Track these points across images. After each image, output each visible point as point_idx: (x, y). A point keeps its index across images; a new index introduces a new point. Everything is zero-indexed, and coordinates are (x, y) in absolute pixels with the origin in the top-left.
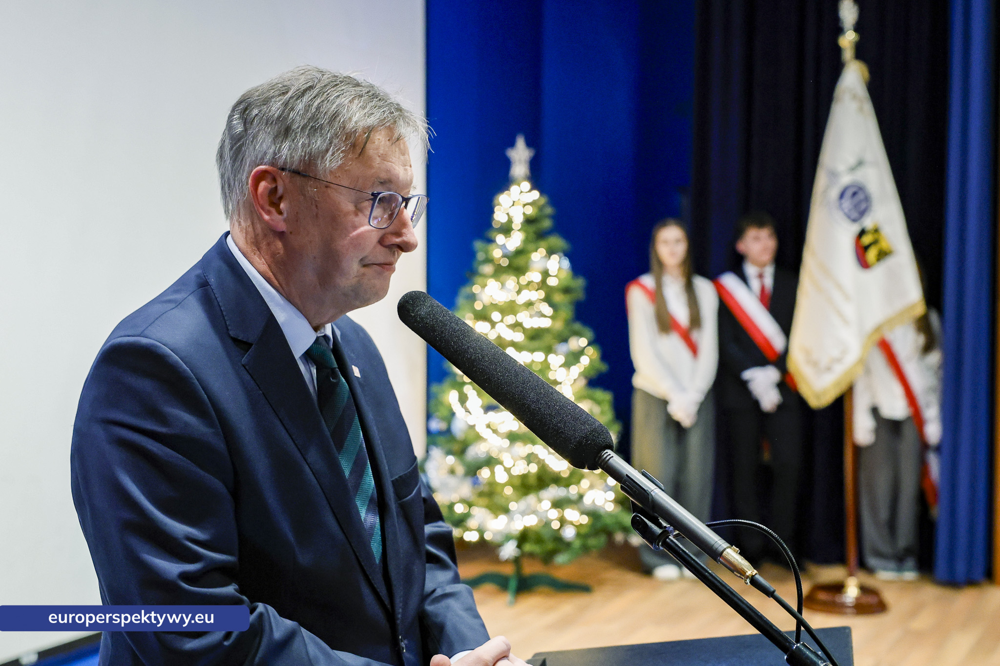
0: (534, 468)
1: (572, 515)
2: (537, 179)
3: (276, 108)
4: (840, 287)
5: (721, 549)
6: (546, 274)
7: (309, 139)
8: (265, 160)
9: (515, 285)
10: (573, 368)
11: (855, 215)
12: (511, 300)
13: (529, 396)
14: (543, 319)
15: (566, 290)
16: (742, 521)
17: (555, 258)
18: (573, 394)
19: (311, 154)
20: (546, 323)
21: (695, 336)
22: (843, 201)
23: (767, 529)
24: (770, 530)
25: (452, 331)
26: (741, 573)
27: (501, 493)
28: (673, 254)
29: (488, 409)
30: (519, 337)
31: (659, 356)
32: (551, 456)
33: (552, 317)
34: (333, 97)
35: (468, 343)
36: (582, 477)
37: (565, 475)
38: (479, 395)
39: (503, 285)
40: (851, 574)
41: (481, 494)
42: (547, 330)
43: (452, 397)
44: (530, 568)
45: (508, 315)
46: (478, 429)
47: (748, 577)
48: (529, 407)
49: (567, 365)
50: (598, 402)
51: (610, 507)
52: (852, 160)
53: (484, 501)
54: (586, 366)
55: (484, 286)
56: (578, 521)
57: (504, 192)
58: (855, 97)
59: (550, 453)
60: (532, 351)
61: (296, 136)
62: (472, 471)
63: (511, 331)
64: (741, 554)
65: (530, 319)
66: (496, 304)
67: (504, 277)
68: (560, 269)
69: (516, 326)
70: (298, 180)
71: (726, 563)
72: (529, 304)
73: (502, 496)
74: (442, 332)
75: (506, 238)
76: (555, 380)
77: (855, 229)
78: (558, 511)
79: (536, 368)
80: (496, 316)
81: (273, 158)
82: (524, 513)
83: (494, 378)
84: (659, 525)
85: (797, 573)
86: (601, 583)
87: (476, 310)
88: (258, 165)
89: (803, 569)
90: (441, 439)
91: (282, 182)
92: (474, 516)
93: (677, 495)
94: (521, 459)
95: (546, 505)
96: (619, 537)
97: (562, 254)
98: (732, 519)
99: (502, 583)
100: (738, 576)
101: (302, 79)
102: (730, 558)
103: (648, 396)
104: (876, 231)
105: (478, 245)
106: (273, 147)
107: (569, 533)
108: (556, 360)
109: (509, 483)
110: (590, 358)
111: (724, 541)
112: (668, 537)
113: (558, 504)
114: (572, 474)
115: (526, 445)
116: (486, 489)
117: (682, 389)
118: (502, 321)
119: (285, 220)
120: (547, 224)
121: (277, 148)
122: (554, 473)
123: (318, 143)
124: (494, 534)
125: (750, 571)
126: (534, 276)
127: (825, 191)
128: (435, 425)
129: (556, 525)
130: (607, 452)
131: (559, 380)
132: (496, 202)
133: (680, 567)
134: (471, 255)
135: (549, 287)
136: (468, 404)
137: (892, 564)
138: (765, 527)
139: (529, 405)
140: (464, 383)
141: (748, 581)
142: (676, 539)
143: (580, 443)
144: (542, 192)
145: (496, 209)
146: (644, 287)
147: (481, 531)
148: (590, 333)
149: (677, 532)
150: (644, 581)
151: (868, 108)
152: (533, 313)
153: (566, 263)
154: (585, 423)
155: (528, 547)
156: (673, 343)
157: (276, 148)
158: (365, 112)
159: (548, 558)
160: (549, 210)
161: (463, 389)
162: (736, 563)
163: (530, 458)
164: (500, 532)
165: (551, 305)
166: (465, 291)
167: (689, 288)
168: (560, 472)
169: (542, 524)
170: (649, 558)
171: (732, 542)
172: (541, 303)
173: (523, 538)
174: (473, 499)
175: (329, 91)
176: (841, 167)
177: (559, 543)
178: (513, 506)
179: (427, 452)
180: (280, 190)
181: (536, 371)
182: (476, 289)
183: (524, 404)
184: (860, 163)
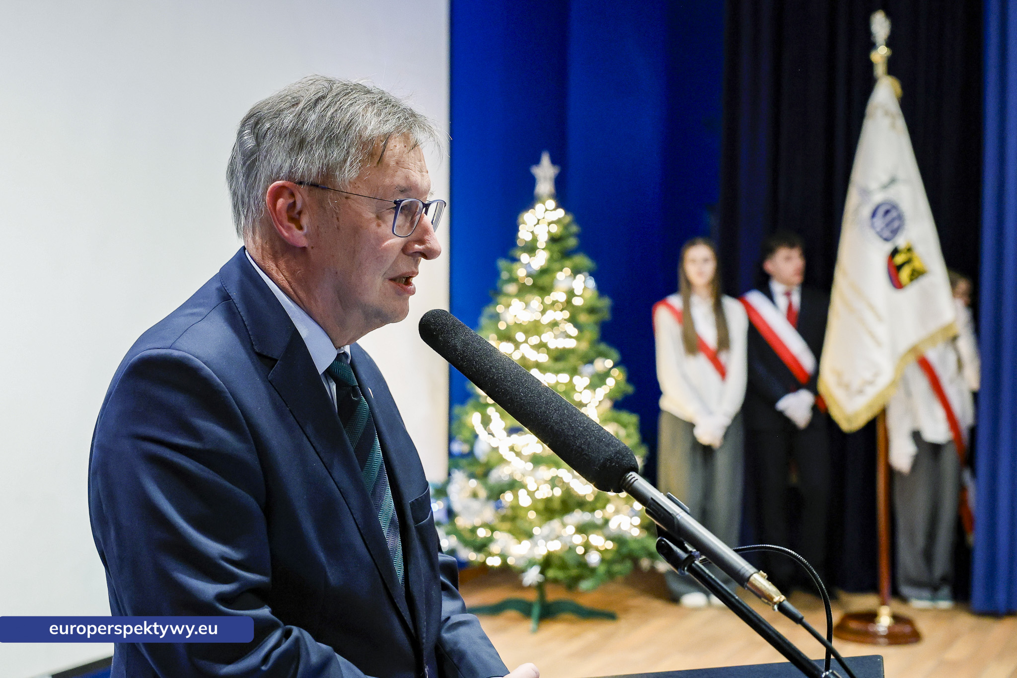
0: (558, 492)
1: (597, 540)
2: (562, 197)
3: (288, 119)
4: (872, 307)
5: (748, 575)
6: (571, 294)
7: (326, 150)
8: (282, 175)
9: (539, 305)
10: (598, 390)
11: (887, 234)
12: (535, 320)
13: (552, 417)
14: (568, 340)
15: (592, 310)
16: (771, 546)
17: (580, 277)
18: (598, 417)
19: (328, 165)
20: (571, 344)
21: (723, 357)
22: (875, 220)
23: (796, 554)
24: (799, 555)
25: (474, 350)
26: (769, 599)
27: (525, 518)
28: (700, 274)
29: (512, 431)
30: (543, 358)
31: (685, 377)
32: (575, 480)
33: (577, 338)
34: (346, 106)
35: (491, 362)
36: (608, 501)
37: (590, 499)
38: (502, 417)
39: (527, 305)
40: (883, 603)
41: (504, 518)
42: (571, 351)
43: (474, 419)
44: (553, 595)
45: (532, 336)
46: (501, 451)
47: (775, 603)
48: (552, 427)
49: (593, 386)
50: (624, 426)
51: (636, 532)
52: (884, 178)
53: (507, 525)
54: (612, 387)
55: (508, 306)
56: (603, 546)
57: (528, 210)
58: (887, 113)
59: (574, 477)
60: (557, 372)
61: (312, 148)
62: (495, 495)
63: (535, 352)
64: (770, 579)
65: (554, 340)
66: (521, 324)
67: (528, 297)
68: (585, 288)
69: (541, 346)
70: (317, 192)
71: (753, 589)
72: (554, 324)
73: (527, 521)
74: (464, 352)
75: (530, 257)
76: (581, 401)
77: (888, 247)
78: (582, 537)
79: (561, 389)
80: (520, 336)
81: (290, 171)
82: (547, 538)
83: (517, 399)
84: (685, 550)
85: (828, 600)
86: (626, 610)
87: (500, 330)
88: (274, 181)
89: (834, 597)
90: (463, 462)
91: (300, 195)
92: (497, 541)
93: (704, 519)
94: (544, 484)
95: (571, 529)
96: (645, 563)
97: (587, 274)
98: (759, 544)
99: (525, 609)
100: (764, 602)
101: (313, 89)
102: (757, 584)
103: (675, 419)
104: (909, 250)
105: (502, 264)
106: (289, 161)
107: (594, 559)
108: (581, 382)
109: (534, 508)
110: (616, 379)
111: (750, 566)
112: (693, 562)
113: (582, 529)
114: (597, 498)
115: (550, 469)
116: (509, 512)
117: (710, 413)
118: (526, 341)
119: (306, 235)
120: (572, 242)
121: (293, 161)
122: (579, 496)
123: (336, 154)
124: (517, 559)
125: (778, 597)
126: (559, 296)
127: (857, 211)
128: (457, 448)
129: (580, 551)
130: (631, 475)
131: (585, 402)
132: (520, 220)
133: (708, 595)
134: (495, 274)
135: (574, 306)
136: (492, 426)
137: (926, 593)
138: (793, 553)
139: (552, 426)
140: (487, 405)
141: (776, 607)
142: (703, 564)
143: (604, 464)
144: (567, 210)
145: (521, 227)
146: (671, 308)
147: (504, 556)
148: (616, 355)
149: (703, 557)
150: (671, 609)
151: (901, 123)
152: (557, 333)
153: (591, 283)
154: (609, 444)
155: (551, 573)
156: (701, 364)
157: (291, 162)
158: (380, 119)
159: (572, 584)
160: (575, 229)
161: (486, 411)
162: (763, 588)
163: (554, 482)
164: (523, 557)
165: (576, 325)
166: (488, 310)
167: (718, 309)
168: (585, 496)
169: (567, 548)
170: (676, 586)
171: (759, 567)
172: (566, 323)
173: (547, 563)
174: (496, 522)
175: (341, 100)
176: (874, 185)
177: (584, 569)
178: (536, 531)
179: (449, 474)
180: (299, 205)
181: (560, 392)
182: (500, 309)
183: (547, 426)
184: (893, 181)
